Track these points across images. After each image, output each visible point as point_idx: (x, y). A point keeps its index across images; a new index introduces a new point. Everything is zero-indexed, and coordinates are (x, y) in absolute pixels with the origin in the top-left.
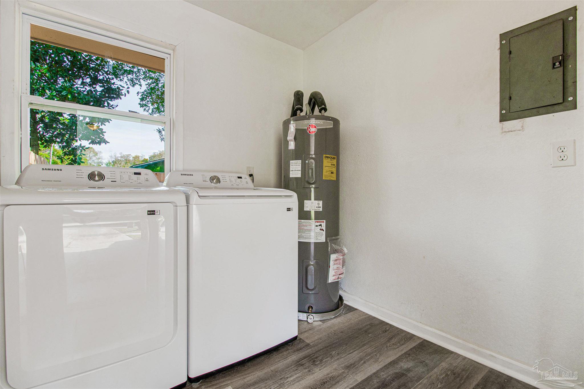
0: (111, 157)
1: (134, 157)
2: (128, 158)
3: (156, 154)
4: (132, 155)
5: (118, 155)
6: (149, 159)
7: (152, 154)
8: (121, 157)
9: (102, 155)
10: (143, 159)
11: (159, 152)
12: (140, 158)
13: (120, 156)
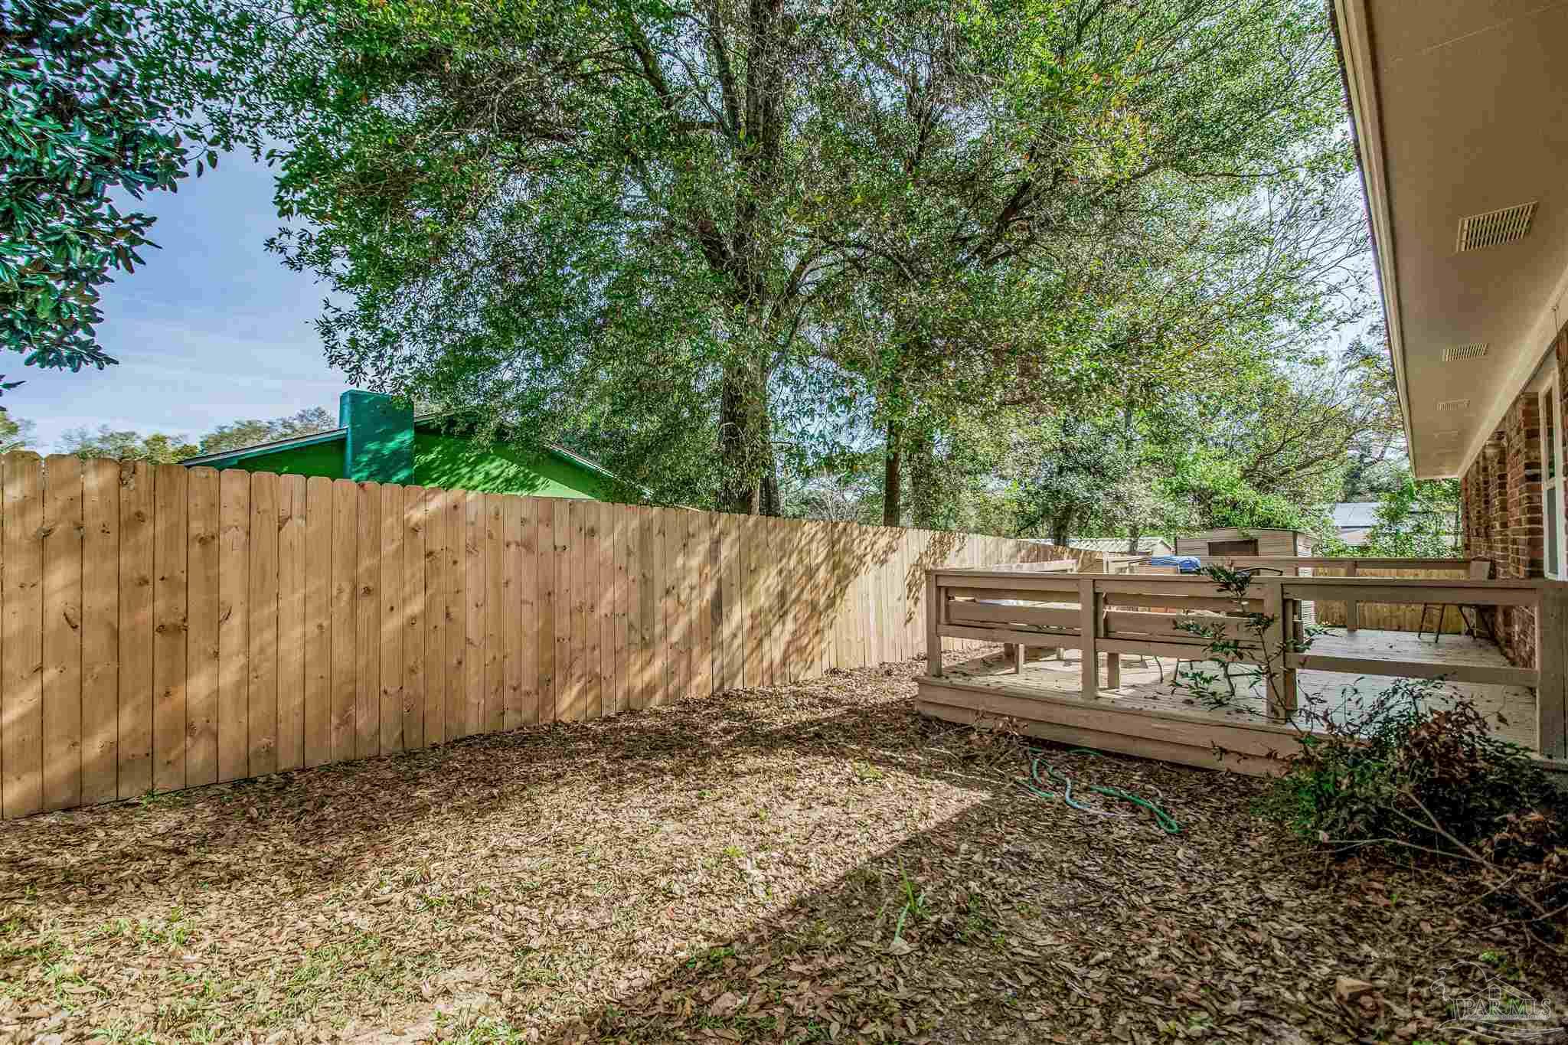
0: (69, 438)
1: (146, 442)
2: (128, 443)
3: (226, 430)
4: (138, 433)
5: (94, 433)
6: (200, 448)
7: (211, 430)
8: (103, 440)
9: (33, 432)
10: (179, 446)
11: (237, 426)
12: (169, 442)
13: (99, 435)
